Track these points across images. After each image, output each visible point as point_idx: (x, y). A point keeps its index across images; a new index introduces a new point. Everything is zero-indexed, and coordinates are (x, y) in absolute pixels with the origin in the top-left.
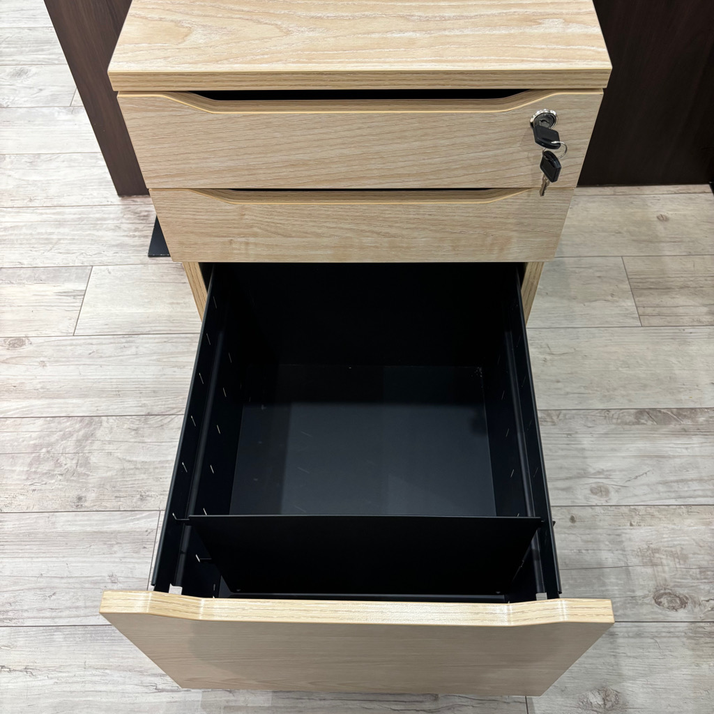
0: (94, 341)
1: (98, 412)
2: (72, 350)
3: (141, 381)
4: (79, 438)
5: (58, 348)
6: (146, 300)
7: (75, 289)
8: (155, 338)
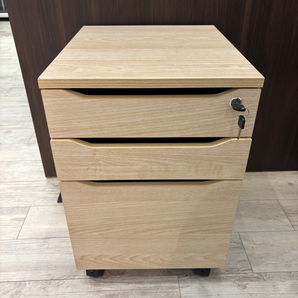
0: (27, 242)
1: (25, 279)
2: (15, 247)
3: (49, 262)
4: (12, 294)
5: (8, 246)
6: (55, 222)
7: (20, 217)
8: (58, 240)
